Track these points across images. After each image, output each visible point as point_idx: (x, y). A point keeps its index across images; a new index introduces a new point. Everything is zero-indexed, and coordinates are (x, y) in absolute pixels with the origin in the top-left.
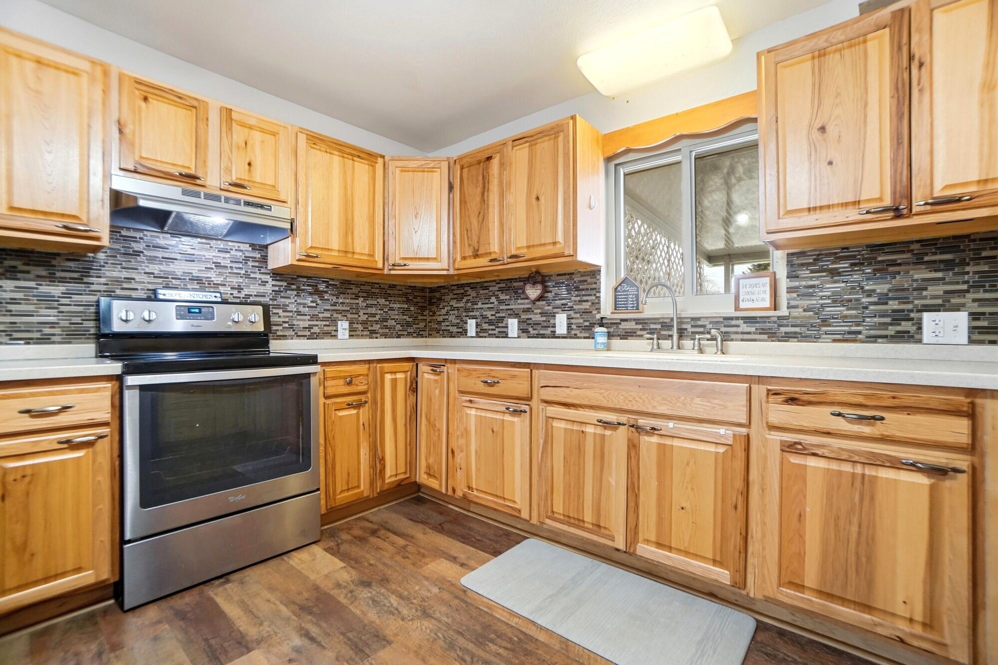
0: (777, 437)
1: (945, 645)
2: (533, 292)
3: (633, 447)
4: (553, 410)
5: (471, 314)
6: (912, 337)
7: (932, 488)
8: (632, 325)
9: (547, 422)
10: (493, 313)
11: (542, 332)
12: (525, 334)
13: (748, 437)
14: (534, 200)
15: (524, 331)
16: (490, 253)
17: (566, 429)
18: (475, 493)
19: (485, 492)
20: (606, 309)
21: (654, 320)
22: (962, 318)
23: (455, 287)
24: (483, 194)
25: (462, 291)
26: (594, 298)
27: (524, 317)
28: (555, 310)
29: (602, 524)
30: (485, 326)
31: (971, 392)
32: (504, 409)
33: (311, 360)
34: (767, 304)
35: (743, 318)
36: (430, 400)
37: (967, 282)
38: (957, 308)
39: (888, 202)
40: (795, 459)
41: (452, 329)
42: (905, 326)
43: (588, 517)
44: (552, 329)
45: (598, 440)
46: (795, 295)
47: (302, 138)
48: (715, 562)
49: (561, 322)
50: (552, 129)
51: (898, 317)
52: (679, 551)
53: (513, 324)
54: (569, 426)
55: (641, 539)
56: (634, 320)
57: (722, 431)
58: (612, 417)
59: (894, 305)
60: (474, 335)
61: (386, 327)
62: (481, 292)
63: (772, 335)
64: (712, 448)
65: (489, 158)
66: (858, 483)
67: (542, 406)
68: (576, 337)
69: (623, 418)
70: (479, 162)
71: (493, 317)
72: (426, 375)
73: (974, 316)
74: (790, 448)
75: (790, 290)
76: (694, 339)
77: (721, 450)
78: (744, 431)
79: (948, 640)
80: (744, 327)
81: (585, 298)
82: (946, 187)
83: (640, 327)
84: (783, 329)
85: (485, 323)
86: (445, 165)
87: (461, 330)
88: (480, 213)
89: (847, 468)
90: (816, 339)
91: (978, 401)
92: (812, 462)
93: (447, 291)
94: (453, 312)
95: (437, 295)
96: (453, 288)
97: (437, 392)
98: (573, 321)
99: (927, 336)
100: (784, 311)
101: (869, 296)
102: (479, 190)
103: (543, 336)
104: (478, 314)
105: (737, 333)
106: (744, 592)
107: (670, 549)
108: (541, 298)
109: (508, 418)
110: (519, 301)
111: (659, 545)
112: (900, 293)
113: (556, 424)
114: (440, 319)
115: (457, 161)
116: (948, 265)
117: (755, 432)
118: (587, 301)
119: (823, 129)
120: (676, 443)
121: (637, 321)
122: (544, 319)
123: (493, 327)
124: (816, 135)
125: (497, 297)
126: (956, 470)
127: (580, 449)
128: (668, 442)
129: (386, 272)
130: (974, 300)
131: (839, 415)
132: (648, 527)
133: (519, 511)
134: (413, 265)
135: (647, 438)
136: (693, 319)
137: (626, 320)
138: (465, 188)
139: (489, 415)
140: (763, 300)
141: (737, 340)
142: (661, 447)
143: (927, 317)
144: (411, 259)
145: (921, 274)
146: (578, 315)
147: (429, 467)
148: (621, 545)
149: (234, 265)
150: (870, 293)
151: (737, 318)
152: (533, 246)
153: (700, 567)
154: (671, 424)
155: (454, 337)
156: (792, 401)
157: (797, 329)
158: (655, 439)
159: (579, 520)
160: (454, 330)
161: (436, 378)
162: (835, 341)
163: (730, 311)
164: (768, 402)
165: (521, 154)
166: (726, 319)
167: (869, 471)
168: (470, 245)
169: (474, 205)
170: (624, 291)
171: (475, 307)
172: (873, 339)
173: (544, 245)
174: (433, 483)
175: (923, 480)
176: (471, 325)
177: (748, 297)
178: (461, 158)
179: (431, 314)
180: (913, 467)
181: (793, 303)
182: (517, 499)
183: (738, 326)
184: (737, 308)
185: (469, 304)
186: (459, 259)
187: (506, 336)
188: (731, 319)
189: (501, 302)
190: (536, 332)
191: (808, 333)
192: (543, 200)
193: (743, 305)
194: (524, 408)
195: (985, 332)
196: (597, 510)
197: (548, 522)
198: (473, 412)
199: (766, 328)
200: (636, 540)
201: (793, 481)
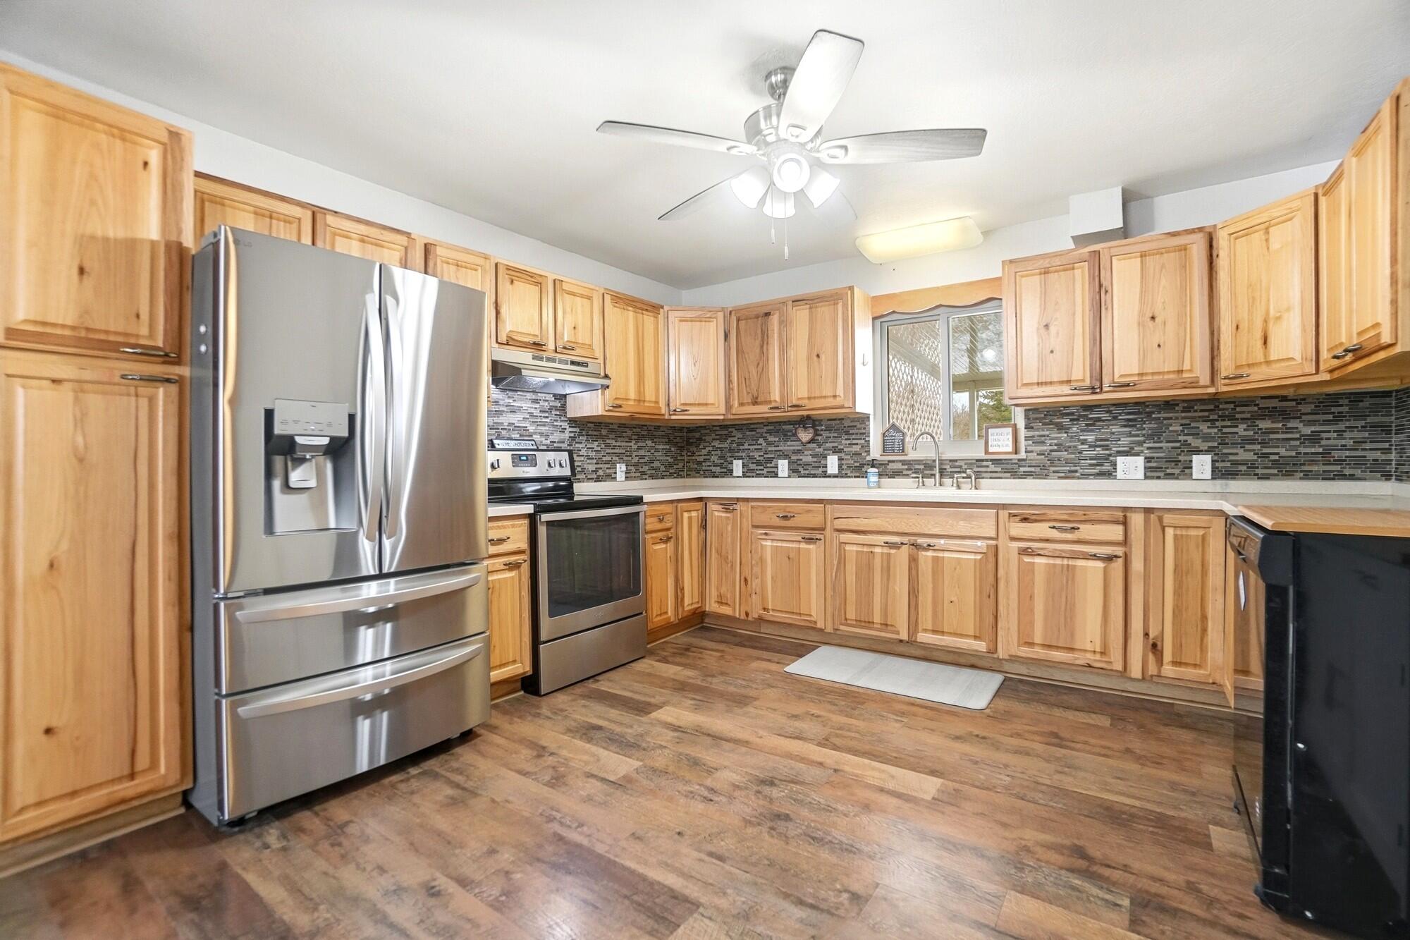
0: (1016, 545)
1: (1111, 662)
2: (805, 436)
3: (913, 560)
4: (845, 537)
5: (736, 454)
6: (1109, 475)
7: (1105, 568)
8: (899, 466)
9: (840, 546)
10: (762, 454)
11: (812, 472)
12: (795, 474)
13: (996, 546)
14: (815, 358)
15: (795, 471)
16: (770, 402)
17: (857, 552)
18: (771, 613)
19: (781, 611)
20: (875, 452)
21: (919, 462)
22: (1139, 461)
23: (718, 428)
24: (762, 347)
25: (726, 432)
26: (863, 441)
27: (794, 458)
28: (826, 452)
29: (889, 623)
30: (753, 466)
32: (800, 538)
33: (638, 501)
34: (1010, 449)
35: (991, 460)
36: (721, 535)
37: (1144, 435)
38: (1137, 455)
39: (1087, 383)
40: (1027, 559)
41: (713, 469)
42: (1107, 467)
43: (877, 618)
44: (824, 469)
45: (885, 557)
46: (1030, 442)
47: (608, 298)
48: (976, 638)
49: (832, 463)
50: (832, 296)
51: (1100, 461)
52: (950, 634)
53: (783, 465)
54: (860, 549)
55: (920, 629)
56: (901, 461)
57: (979, 543)
58: (895, 539)
59: (1099, 452)
60: (741, 475)
61: (653, 468)
62: (748, 433)
63: (1015, 474)
64: (972, 557)
65: (768, 314)
66: (1065, 569)
67: (836, 534)
68: (846, 476)
69: (905, 539)
70: (757, 317)
71: (762, 458)
72: (716, 513)
73: (1148, 460)
74: (1024, 552)
75: (1027, 438)
76: (953, 478)
77: (979, 557)
78: (994, 542)
79: (1112, 660)
80: (992, 468)
81: (854, 442)
82: (1121, 376)
83: (906, 467)
84: (1022, 469)
85: (753, 463)
86: (720, 315)
87: (725, 470)
88: (758, 364)
89: (1058, 561)
90: (1046, 477)
91: (1128, 514)
92: (1038, 560)
93: (708, 431)
94: (716, 452)
95: (697, 435)
96: (715, 428)
97: (729, 528)
98: (843, 462)
99: (1120, 474)
100: (1023, 455)
101: (1082, 444)
102: (758, 342)
103: (814, 476)
104: (744, 454)
105: (986, 472)
106: (995, 656)
107: (943, 633)
108: (812, 441)
109: (803, 546)
110: (789, 443)
111: (934, 632)
112: (1101, 443)
113: (848, 548)
114: (701, 459)
115: (733, 313)
117: (1003, 543)
118: (857, 444)
119: (1047, 326)
120: (946, 555)
121: (904, 463)
122: (815, 460)
123: (762, 468)
124: (1043, 330)
125: (765, 439)
126: (1116, 557)
127: (870, 567)
128: (940, 554)
129: (667, 417)
130: (1148, 448)
131: (1054, 527)
132: (926, 619)
133: (816, 622)
134: (693, 410)
135: (923, 553)
136: (951, 461)
137: (893, 461)
138: (743, 339)
139: (785, 544)
140: (1007, 445)
141: (987, 478)
142: (936, 559)
143: (1119, 460)
144: (690, 404)
145: (1117, 428)
146: (849, 457)
147: (720, 596)
148: (904, 636)
149: (543, 415)
151: (987, 460)
152: (815, 398)
153: (967, 643)
154: (942, 541)
155: (717, 477)
156: (1025, 520)
157: (1033, 469)
158: (930, 554)
159: (869, 622)
160: (718, 469)
161: (728, 515)
162: (1060, 478)
163: (982, 455)
164: (1009, 521)
165: (801, 316)
166: (977, 460)
167: (1071, 562)
168: (748, 393)
169: (752, 355)
170: (892, 436)
171: (741, 447)
172: (1085, 476)
173: (825, 397)
174: (726, 610)
175: (1100, 564)
176: (738, 467)
177: (995, 443)
178: (737, 310)
179: (689, 454)
180: (1095, 557)
181: (1029, 448)
182: (814, 614)
183: (987, 466)
184: (987, 452)
185: (734, 445)
186: (736, 404)
187: (776, 475)
188: (982, 460)
189: (769, 444)
190: (807, 472)
191: (1040, 472)
192: (823, 357)
193: (991, 450)
194: (818, 536)
195: (1154, 470)
196: (885, 612)
197: (842, 627)
198: (769, 543)
199: (1009, 468)
200: (916, 631)
201: (1026, 573)
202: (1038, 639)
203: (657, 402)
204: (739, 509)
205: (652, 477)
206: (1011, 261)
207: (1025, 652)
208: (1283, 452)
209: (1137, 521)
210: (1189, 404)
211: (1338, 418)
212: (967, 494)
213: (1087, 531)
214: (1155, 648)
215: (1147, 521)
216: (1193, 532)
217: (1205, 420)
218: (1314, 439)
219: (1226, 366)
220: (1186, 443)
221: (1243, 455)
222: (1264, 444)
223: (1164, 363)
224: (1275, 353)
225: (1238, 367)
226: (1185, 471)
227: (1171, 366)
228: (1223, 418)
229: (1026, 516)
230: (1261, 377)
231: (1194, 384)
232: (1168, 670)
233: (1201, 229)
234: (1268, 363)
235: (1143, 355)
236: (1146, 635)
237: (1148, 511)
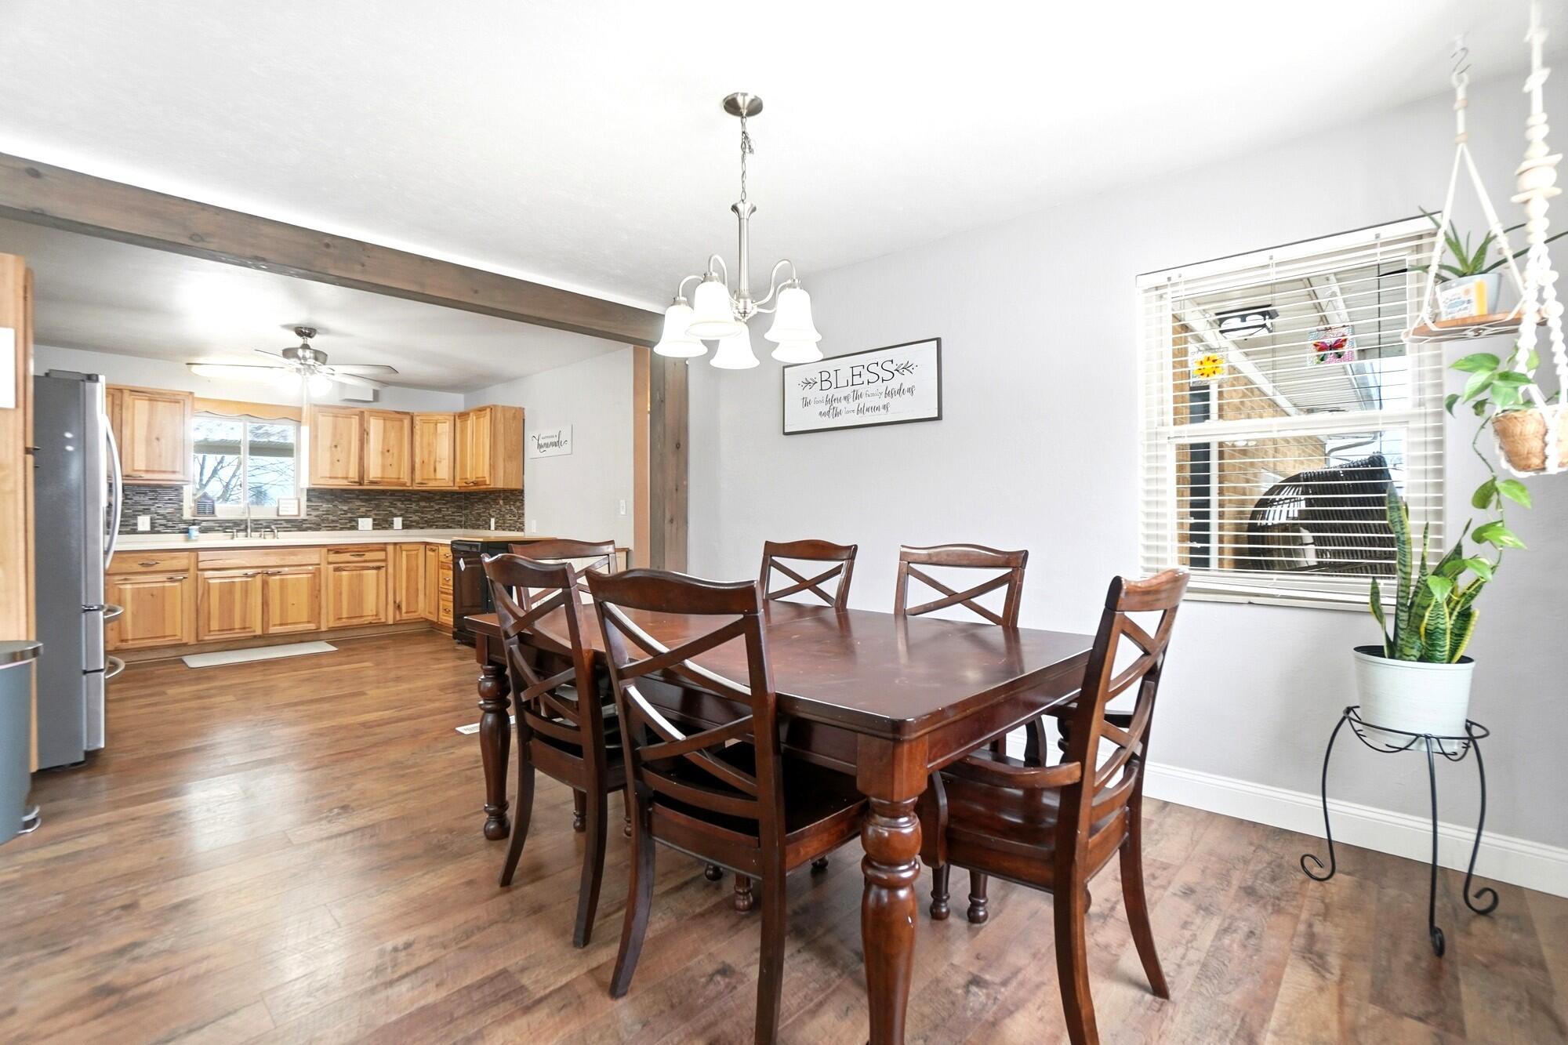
0: (332, 566)
3: (265, 584)
4: (208, 574)
6: (355, 528)
7: (377, 573)
8: (211, 524)
9: (204, 581)
13: (320, 569)
17: (219, 583)
20: (187, 515)
21: (228, 521)
22: (370, 520)
26: (176, 505)
28: (137, 513)
29: (247, 627)
31: (385, 544)
32: (165, 579)
34: (296, 513)
35: (284, 520)
37: (372, 507)
38: (369, 517)
39: (357, 480)
40: (338, 573)
42: (354, 524)
43: (237, 625)
44: (138, 528)
45: (243, 584)
46: (309, 509)
48: (309, 622)
49: (143, 522)
50: (172, 395)
51: (352, 520)
52: (291, 624)
54: (222, 580)
55: (271, 623)
56: (212, 521)
57: (310, 568)
58: (250, 572)
59: (349, 515)
63: (301, 529)
64: (305, 576)
66: (358, 576)
67: (199, 573)
68: (159, 532)
69: (260, 570)
73: (374, 520)
74: (336, 570)
75: (308, 507)
76: (259, 531)
77: (310, 575)
78: (318, 566)
79: (381, 618)
80: (285, 525)
81: (168, 505)
82: (373, 478)
83: (217, 525)
84: (304, 525)
89: (355, 572)
90: (319, 530)
91: (385, 546)
92: (344, 573)
98: (155, 521)
99: (360, 527)
100: (303, 516)
103: (128, 532)
105: (281, 527)
107: (287, 624)
109: (168, 584)
111: (281, 625)
112: (350, 510)
113: (211, 581)
116: (366, 501)
117: (323, 566)
118: (170, 507)
119: (336, 446)
120: (289, 576)
121: (215, 521)
122: (124, 519)
124: (333, 449)
126: (382, 567)
127: (231, 592)
128: (284, 577)
130: (374, 513)
131: (353, 555)
132: (275, 618)
133: (180, 640)
135: (273, 577)
136: (254, 520)
137: (206, 521)
139: (147, 585)
140: (294, 511)
141: (281, 531)
142: (282, 581)
143: (360, 519)
145: (359, 503)
146: (161, 517)
148: (259, 632)
150: (341, 510)
151: (280, 520)
152: (152, 471)
153: (301, 627)
154: (286, 569)
156: (337, 552)
157: (311, 525)
158: (278, 577)
159: (230, 629)
162: (329, 530)
163: (275, 516)
164: (328, 554)
166: (274, 520)
167: (361, 572)
170: (203, 502)
172: (342, 529)
173: (164, 471)
175: (374, 572)
177: (284, 509)
180: (373, 568)
181: (309, 513)
182: (178, 633)
183: (281, 524)
184: (278, 515)
188: (277, 520)
191: (317, 527)
192: (163, 441)
193: (281, 513)
194: (185, 576)
195: (377, 526)
196: (244, 619)
197: (207, 638)
198: (129, 586)
199: (297, 525)
200: (268, 628)
201: (338, 583)
202: (345, 616)
206: (313, 404)
207: (337, 624)
208: (429, 517)
209: (390, 548)
210: (393, 493)
211: (448, 502)
212: (269, 541)
213: (369, 556)
214: (399, 607)
215: (395, 549)
216: (413, 552)
217: (399, 500)
218: (439, 511)
219: (418, 479)
220: (391, 512)
221: (415, 518)
222: (422, 513)
223: (392, 474)
224: (439, 476)
225: (423, 479)
226: (390, 525)
227: (394, 475)
228: (406, 500)
229: (337, 550)
230: (432, 485)
231: (404, 484)
232: (405, 616)
233: (408, 413)
234: (436, 479)
235: (384, 467)
236: (395, 602)
237: (395, 544)
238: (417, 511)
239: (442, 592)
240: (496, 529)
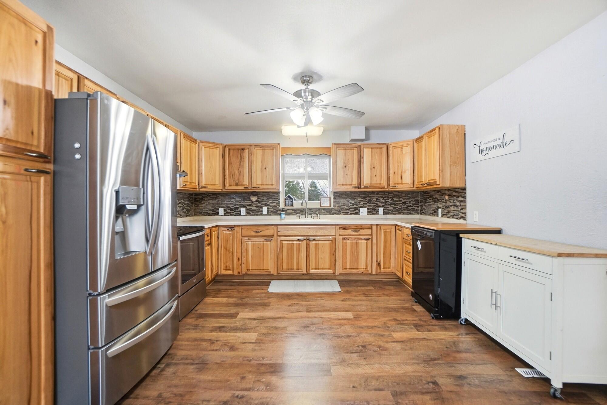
0: (341, 237)
1: (368, 271)
2: (254, 199)
3: (308, 245)
4: (282, 238)
5: (221, 206)
6: (357, 213)
7: (367, 243)
8: (291, 211)
9: (280, 242)
10: (233, 206)
11: (256, 213)
12: (249, 214)
13: (335, 238)
14: (264, 169)
15: (248, 213)
16: (244, 185)
17: (287, 243)
18: (251, 271)
19: (256, 270)
20: (282, 206)
21: (298, 209)
22: (366, 209)
23: (211, 194)
24: (241, 162)
25: (216, 196)
26: (277, 202)
27: (248, 207)
28: (262, 205)
29: (299, 268)
30: (229, 211)
31: (372, 225)
32: (264, 240)
34: (329, 205)
35: (323, 209)
36: (227, 241)
37: (367, 202)
38: (365, 207)
39: (357, 186)
40: (345, 241)
41: (209, 212)
42: (357, 211)
43: (295, 267)
44: (261, 212)
45: (298, 245)
46: (335, 203)
47: (182, 134)
48: (329, 269)
49: (265, 210)
50: (271, 146)
51: (356, 209)
52: (321, 269)
53: (243, 211)
54: (288, 242)
55: (310, 269)
56: (291, 209)
57: (330, 237)
58: (302, 238)
59: (355, 206)
60: (223, 215)
61: (183, 212)
62: (226, 197)
63: (330, 214)
64: (328, 242)
65: (243, 149)
66: (356, 244)
67: (278, 237)
68: (270, 215)
69: (305, 238)
70: (238, 150)
71: (233, 208)
72: (224, 232)
73: (368, 209)
74: (344, 239)
75: (334, 202)
76: (311, 215)
77: (330, 242)
78: (334, 237)
79: (368, 270)
80: (323, 211)
81: (274, 202)
82: (366, 184)
83: (294, 211)
84: (333, 212)
85: (229, 210)
86: (221, 147)
87: (215, 213)
88: (239, 169)
89: (354, 241)
90: (340, 214)
91: (372, 226)
92: (348, 242)
93: (206, 195)
94: (210, 205)
95: (200, 197)
96: (209, 194)
97: (231, 238)
98: (269, 209)
99: (361, 214)
100: (332, 207)
101: (350, 204)
102: (238, 160)
103: (257, 215)
104: (224, 206)
105: (321, 213)
106: (335, 274)
107: (318, 269)
108: (256, 201)
109: (265, 243)
110: (246, 202)
111: (316, 269)
112: (356, 204)
113: (283, 242)
114: (202, 208)
115: (227, 146)
116: (364, 198)
117: (337, 237)
118: (275, 203)
119: (345, 166)
120: (320, 242)
121: (293, 210)
122: (257, 208)
123: (233, 211)
124: (344, 168)
125: (235, 200)
126: (370, 239)
127: (292, 249)
128: (317, 242)
129: (198, 190)
130: (368, 205)
131: (353, 231)
132: (312, 265)
133: (270, 272)
134: (209, 187)
135: (312, 242)
136: (310, 209)
137: (289, 209)
138: (231, 158)
139: (257, 243)
140: (328, 204)
141: (322, 215)
142: (316, 244)
143: (361, 209)
144: (209, 184)
145: (360, 199)
146: (271, 207)
147: (226, 267)
148: (305, 272)
150: (351, 203)
151: (321, 209)
152: (264, 185)
153: (326, 271)
154: (318, 238)
155: (211, 216)
156: (344, 229)
157: (336, 212)
158: (314, 242)
159: (292, 269)
160: (211, 212)
161: (230, 232)
162: (344, 215)
163: (319, 207)
164: (339, 230)
165: (258, 152)
166: (319, 209)
167: (357, 241)
168: (234, 181)
169: (236, 165)
170: (288, 200)
171: (223, 203)
172: (351, 214)
173: (268, 185)
174: (230, 272)
175: (365, 241)
176: (221, 211)
177: (324, 203)
178: (229, 146)
179: (196, 205)
180: (364, 239)
181: (335, 205)
182: (269, 268)
183: (322, 211)
184: (321, 206)
185: (220, 202)
186: (228, 185)
187: (240, 215)
188: (320, 209)
189: (238, 202)
190: (254, 213)
191: (338, 213)
192: (267, 169)
193: (322, 205)
194: (272, 239)
195: (370, 212)
196: (298, 264)
197: (281, 272)
198: (250, 243)
199: (329, 212)
200: (309, 270)
201: (345, 246)
202: (348, 267)
203: (195, 183)
204: (236, 229)
205: (184, 216)
206: (335, 144)
207: (345, 272)
208: (399, 207)
209: (374, 228)
210: (378, 193)
211: (410, 198)
212: (316, 221)
213: (362, 232)
214: (379, 265)
215: (377, 228)
216: (388, 230)
217: (382, 197)
218: (405, 203)
219: (391, 184)
220: (377, 204)
221: (391, 208)
222: (395, 205)
223: (376, 181)
224: (404, 181)
225: (394, 184)
226: (377, 212)
227: (378, 182)
228: (386, 197)
229: (344, 227)
230: (400, 188)
231: (383, 187)
232: (382, 270)
233: (385, 144)
234: (402, 184)
235: (371, 178)
236: (377, 261)
237: (377, 225)
238: (391, 204)
239: (405, 260)
240: (442, 217)
